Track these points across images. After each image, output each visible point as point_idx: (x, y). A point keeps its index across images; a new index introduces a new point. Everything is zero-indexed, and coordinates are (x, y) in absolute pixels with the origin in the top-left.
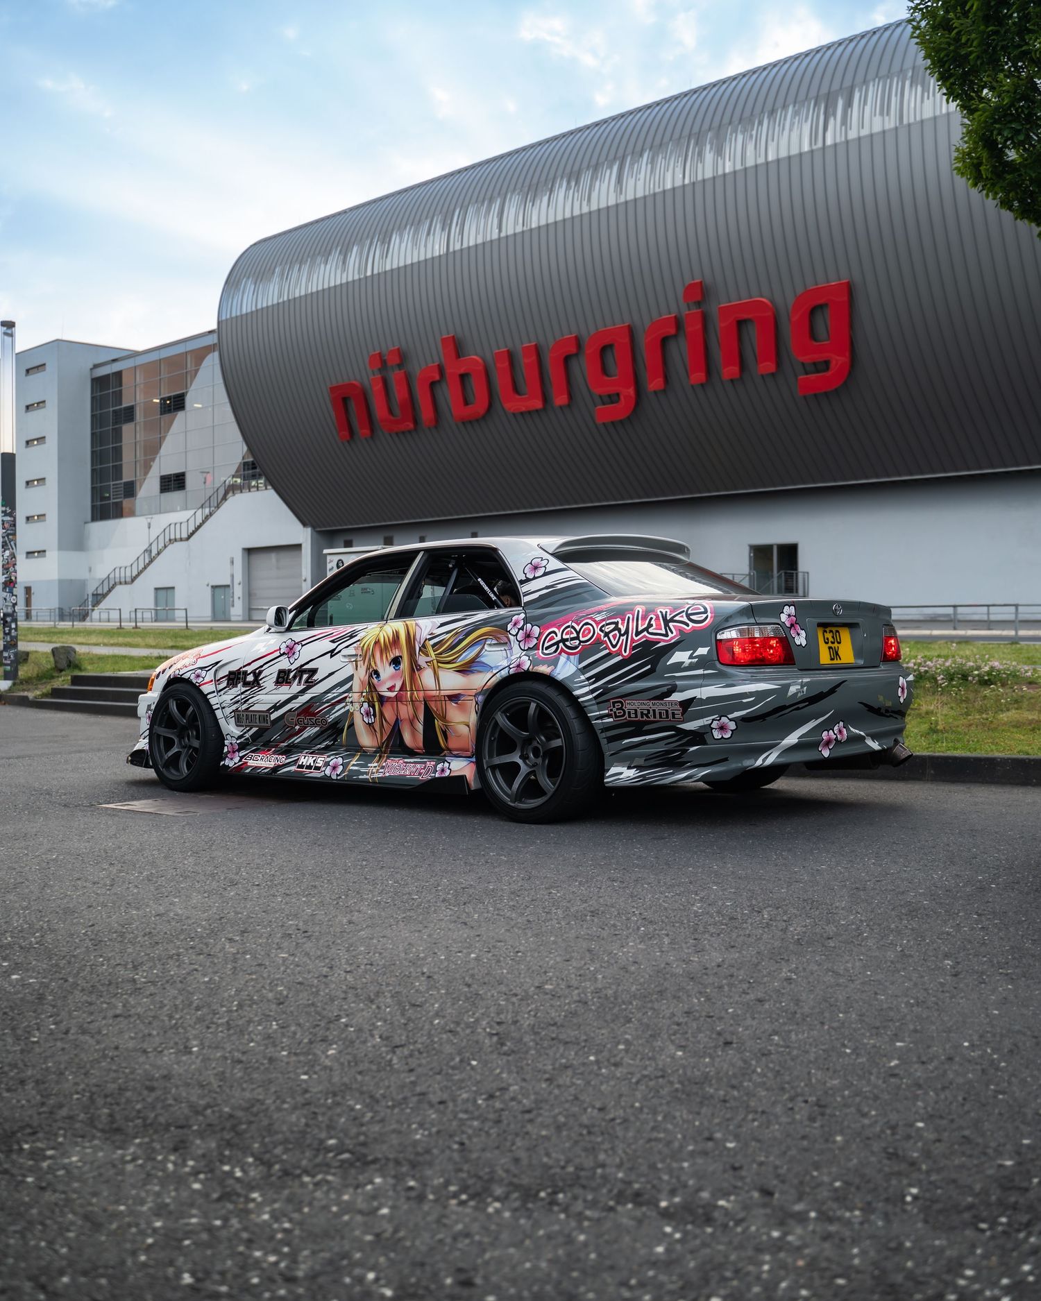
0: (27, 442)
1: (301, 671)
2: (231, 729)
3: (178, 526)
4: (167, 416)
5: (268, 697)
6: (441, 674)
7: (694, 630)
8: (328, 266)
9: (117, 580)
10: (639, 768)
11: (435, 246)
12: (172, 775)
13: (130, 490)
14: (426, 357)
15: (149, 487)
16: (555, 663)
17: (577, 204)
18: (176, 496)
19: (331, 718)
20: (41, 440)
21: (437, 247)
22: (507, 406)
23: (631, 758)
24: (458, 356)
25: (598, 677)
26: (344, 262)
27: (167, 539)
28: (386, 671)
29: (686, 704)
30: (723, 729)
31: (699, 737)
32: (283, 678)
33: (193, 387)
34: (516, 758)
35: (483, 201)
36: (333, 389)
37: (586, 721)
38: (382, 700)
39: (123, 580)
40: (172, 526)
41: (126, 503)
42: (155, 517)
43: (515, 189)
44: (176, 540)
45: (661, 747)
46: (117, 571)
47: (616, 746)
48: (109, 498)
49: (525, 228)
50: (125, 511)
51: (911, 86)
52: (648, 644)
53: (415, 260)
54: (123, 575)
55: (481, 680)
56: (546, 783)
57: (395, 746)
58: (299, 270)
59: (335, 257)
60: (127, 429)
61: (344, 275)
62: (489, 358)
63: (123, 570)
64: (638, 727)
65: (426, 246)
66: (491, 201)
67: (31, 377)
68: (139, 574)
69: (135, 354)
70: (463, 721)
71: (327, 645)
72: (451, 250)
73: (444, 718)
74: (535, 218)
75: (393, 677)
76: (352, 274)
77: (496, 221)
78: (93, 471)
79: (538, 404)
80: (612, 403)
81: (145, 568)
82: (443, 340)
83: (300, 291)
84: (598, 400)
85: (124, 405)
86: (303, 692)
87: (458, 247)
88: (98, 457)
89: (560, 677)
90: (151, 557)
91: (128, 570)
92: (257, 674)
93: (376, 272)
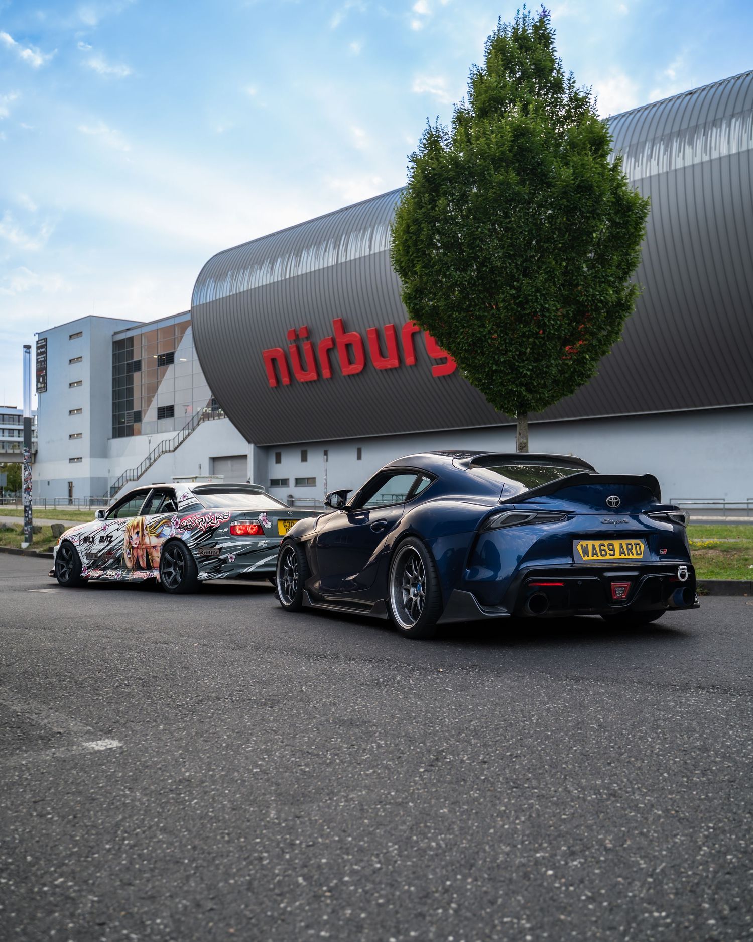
0: (70, 385)
1: (108, 536)
2: (85, 561)
3: (167, 442)
4: (162, 368)
5: (97, 547)
6: (151, 537)
7: (224, 522)
8: (262, 271)
9: (128, 478)
10: (209, 573)
11: (330, 259)
12: (64, 580)
13: (138, 417)
14: (324, 333)
15: (150, 415)
16: (183, 533)
18: (167, 422)
19: (117, 555)
20: (79, 383)
22: (375, 364)
23: (206, 569)
24: (344, 332)
25: (196, 539)
26: (272, 269)
27: (160, 451)
28: (134, 536)
29: (220, 549)
30: (231, 558)
31: (225, 561)
32: (102, 539)
33: (179, 348)
34: (171, 570)
35: (360, 230)
36: (265, 354)
37: (191, 555)
38: (133, 548)
39: (132, 478)
40: (164, 442)
41: (136, 425)
42: (154, 435)
43: (380, 222)
44: (166, 452)
45: (214, 565)
46: (128, 472)
47: (201, 565)
48: (124, 422)
50: (135, 431)
51: (628, 158)
52: (211, 526)
53: (317, 268)
54: (131, 474)
55: (162, 540)
56: (179, 579)
57: (137, 567)
58: (244, 273)
59: (266, 265)
60: (136, 375)
61: (272, 278)
62: (364, 333)
63: (132, 471)
64: (207, 558)
65: (323, 259)
66: (365, 229)
67: (72, 341)
68: (142, 474)
69: (144, 325)
70: (157, 555)
71: (117, 526)
72: (339, 262)
73: (151, 555)
75: (136, 539)
76: (277, 277)
77: (367, 245)
78: (114, 404)
79: (396, 362)
80: (443, 363)
81: (146, 470)
82: (335, 322)
83: (243, 288)
84: (434, 362)
85: (135, 359)
86: (108, 545)
87: (344, 260)
88: (116, 394)
89: (183, 539)
90: (151, 462)
91: (135, 471)
92: (93, 538)
93: (292, 276)
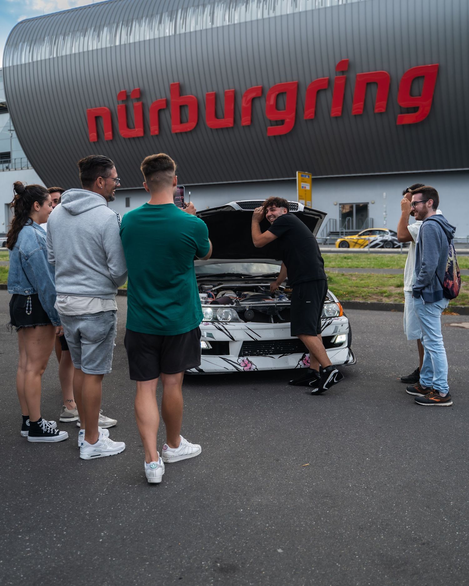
8: (86, 38)
14: (157, 96)
17: (266, 12)
21: (167, 31)
22: (208, 123)
24: (180, 96)
26: (98, 37)
36: (90, 112)
49: (230, 23)
53: (152, 38)
58: (64, 39)
59: (91, 32)
61: (99, 44)
62: (201, 96)
65: (159, 30)
66: (204, 6)
72: (178, 33)
74: (237, 18)
76: (105, 44)
77: (209, 18)
82: (171, 86)
83: (66, 52)
87: (182, 32)
93: (123, 43)
